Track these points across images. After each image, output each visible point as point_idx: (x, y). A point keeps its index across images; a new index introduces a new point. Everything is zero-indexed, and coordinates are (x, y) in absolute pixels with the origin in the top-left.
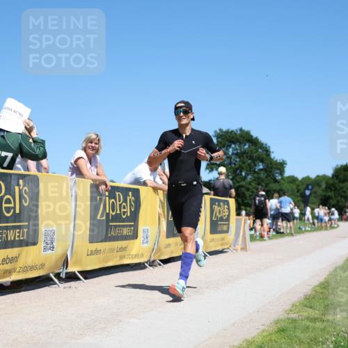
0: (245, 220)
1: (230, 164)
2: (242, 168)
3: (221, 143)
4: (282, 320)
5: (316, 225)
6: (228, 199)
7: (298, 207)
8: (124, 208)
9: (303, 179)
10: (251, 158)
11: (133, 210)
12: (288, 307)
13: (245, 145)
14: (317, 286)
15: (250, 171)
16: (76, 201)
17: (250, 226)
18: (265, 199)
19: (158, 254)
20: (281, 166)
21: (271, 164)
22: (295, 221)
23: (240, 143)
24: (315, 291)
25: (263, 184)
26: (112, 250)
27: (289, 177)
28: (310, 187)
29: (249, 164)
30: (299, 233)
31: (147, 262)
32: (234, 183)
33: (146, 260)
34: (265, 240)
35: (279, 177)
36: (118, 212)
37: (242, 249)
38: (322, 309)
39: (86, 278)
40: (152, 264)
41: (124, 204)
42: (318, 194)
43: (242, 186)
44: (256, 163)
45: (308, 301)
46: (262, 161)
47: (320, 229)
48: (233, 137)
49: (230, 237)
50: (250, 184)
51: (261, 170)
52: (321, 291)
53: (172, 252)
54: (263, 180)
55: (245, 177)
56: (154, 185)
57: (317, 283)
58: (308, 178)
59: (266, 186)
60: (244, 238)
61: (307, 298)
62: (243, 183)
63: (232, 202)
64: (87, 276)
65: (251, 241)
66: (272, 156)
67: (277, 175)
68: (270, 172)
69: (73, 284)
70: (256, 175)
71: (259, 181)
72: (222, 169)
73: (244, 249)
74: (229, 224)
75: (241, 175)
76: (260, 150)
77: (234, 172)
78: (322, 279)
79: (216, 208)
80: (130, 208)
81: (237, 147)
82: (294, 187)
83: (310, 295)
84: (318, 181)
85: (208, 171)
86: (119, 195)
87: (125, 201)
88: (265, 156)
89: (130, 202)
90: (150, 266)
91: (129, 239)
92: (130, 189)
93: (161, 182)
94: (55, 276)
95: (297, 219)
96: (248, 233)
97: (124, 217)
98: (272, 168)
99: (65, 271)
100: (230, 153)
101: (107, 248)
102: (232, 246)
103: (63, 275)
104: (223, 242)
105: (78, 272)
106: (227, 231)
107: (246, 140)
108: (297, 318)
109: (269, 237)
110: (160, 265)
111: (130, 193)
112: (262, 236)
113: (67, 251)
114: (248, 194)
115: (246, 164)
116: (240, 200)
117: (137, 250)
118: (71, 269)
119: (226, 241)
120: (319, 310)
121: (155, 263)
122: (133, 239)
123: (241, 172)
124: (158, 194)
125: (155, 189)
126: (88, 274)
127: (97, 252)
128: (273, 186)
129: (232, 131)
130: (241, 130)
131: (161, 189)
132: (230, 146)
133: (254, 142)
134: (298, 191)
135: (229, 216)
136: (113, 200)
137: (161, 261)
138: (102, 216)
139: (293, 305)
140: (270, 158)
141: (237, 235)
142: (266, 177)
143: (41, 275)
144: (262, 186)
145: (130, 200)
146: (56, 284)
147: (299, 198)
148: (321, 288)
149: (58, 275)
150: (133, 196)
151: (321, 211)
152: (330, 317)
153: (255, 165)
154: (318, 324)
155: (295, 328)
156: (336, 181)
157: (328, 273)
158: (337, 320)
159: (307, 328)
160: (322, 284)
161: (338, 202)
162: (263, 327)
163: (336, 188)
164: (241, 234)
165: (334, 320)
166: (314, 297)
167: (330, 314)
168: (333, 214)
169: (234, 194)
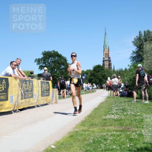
0: (56, 90)
1: (50, 66)
2: (55, 68)
3: (45, 57)
4: (72, 132)
5: (87, 91)
6: (49, 81)
8: (1, 87)
10: (58, 63)
11: (5, 87)
12: (74, 127)
13: (56, 58)
14: (87, 117)
15: (58, 69)
18: (65, 81)
19: (18, 107)
23: (54, 57)
24: (86, 119)
28: (85, 75)
29: (58, 66)
31: (13, 111)
32: (51, 74)
33: (12, 110)
34: (65, 98)
37: (55, 103)
38: (88, 126)
41: (1, 85)
42: (88, 78)
43: (55, 76)
46: (63, 64)
47: (89, 92)
48: (50, 55)
49: (50, 98)
51: (63, 68)
52: (88, 119)
53: (24, 106)
54: (64, 73)
55: (56, 71)
56: (15, 76)
57: (87, 115)
59: (66, 75)
60: (56, 98)
61: (82, 122)
62: (55, 74)
63: (50, 82)
65: (59, 99)
70: (61, 70)
72: (46, 68)
73: (56, 103)
74: (49, 92)
75: (55, 71)
76: (62, 60)
77: (51, 70)
78: (89, 113)
79: (43, 85)
81: (53, 59)
83: (84, 120)
85: (40, 70)
88: (64, 62)
90: (14, 112)
91: (4, 101)
92: (4, 78)
93: (18, 75)
96: (58, 96)
97: (1, 91)
100: (49, 61)
102: (51, 102)
104: (47, 100)
106: (48, 95)
107: (56, 55)
108: (78, 131)
109: (67, 97)
110: (19, 111)
112: (64, 97)
114: (58, 79)
115: (57, 66)
116: (54, 82)
117: (8, 105)
119: (48, 100)
120: (87, 127)
121: (17, 111)
122: (6, 101)
123: (54, 69)
124: (17, 80)
125: (16, 78)
129: (50, 52)
130: (54, 51)
131: (18, 78)
132: (49, 58)
133: (60, 56)
135: (49, 88)
137: (19, 110)
139: (76, 125)
140: (67, 63)
141: (53, 97)
145: (4, 83)
148: (88, 117)
150: (5, 81)
152: (92, 129)
153: (60, 66)
154: (87, 133)
155: (77, 135)
156: (95, 72)
157: (91, 111)
158: (94, 130)
159: (82, 134)
160: (89, 115)
161: (96, 81)
162: (63, 136)
163: (95, 75)
164: (55, 96)
165: (93, 130)
166: (85, 122)
167: (91, 128)
168: (94, 86)
169: (52, 79)
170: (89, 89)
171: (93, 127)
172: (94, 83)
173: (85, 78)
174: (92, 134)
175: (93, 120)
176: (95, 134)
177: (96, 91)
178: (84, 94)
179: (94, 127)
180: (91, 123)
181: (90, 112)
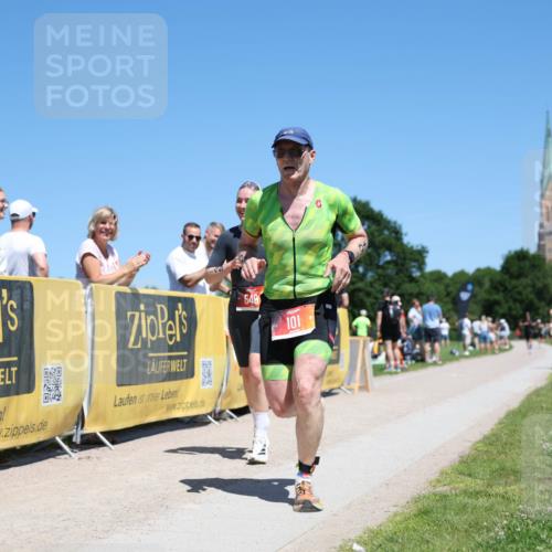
0: (365, 342)
4: (425, 497)
5: (478, 346)
7: (448, 320)
8: (171, 328)
9: (455, 275)
10: (372, 244)
11: (185, 331)
12: (433, 478)
14: (480, 441)
15: (371, 264)
16: (93, 319)
17: (372, 352)
19: (229, 399)
20: (419, 256)
21: (404, 252)
22: (443, 342)
24: (476, 449)
25: (392, 285)
26: (154, 397)
27: (432, 273)
28: (470, 287)
29: (369, 254)
30: (451, 360)
31: (210, 414)
33: (209, 410)
35: (416, 274)
36: (161, 335)
37: (361, 388)
38: (488, 476)
39: (113, 443)
40: (219, 416)
41: (170, 322)
42: (479, 298)
43: (359, 290)
44: (381, 251)
45: (466, 466)
46: (390, 248)
49: (341, 370)
50: (371, 285)
51: (388, 262)
52: (485, 449)
54: (391, 279)
55: (364, 275)
57: (479, 437)
58: (462, 273)
59: (397, 288)
60: (364, 372)
61: (464, 461)
62: (360, 285)
63: (343, 313)
64: (116, 439)
65: (375, 375)
66: (406, 240)
67: (414, 270)
68: (403, 265)
69: (93, 452)
70: (380, 271)
71: (386, 281)
73: (364, 388)
74: (339, 350)
75: (358, 271)
76: (386, 232)
78: (486, 430)
80: (181, 330)
82: (442, 288)
83: (468, 456)
84: (479, 278)
86: (162, 308)
87: (172, 317)
88: (393, 241)
89: (180, 319)
90: (216, 420)
91: (181, 379)
92: (179, 299)
94: (64, 441)
95: (445, 338)
96: (370, 363)
97: (171, 343)
98: (405, 259)
99: (80, 432)
101: (147, 394)
102: (345, 384)
103: (77, 440)
104: (331, 378)
105: (102, 433)
106: (337, 361)
107: (364, 216)
108: (449, 493)
110: (232, 418)
111: (180, 305)
113: (82, 400)
117: (194, 395)
118: (89, 429)
119: (335, 376)
120: (482, 479)
121: (224, 415)
122: (187, 377)
123: (357, 266)
126: (117, 437)
127: (130, 400)
128: (409, 287)
133: (376, 219)
134: (448, 294)
135: (339, 336)
136: (152, 317)
137: (232, 411)
138: (136, 343)
139: (442, 473)
140: (402, 244)
141: (352, 367)
142: (397, 274)
143: (41, 439)
144: (391, 288)
145: (180, 316)
146: (66, 453)
147: (450, 306)
148: (486, 445)
149: (68, 440)
150: (184, 309)
151: (483, 325)
152: (500, 490)
153: (379, 255)
154: (482, 501)
155: (445, 508)
156: (506, 277)
157: (496, 421)
158: (510, 494)
159: (465, 506)
160: (486, 438)
161: (510, 309)
162: (395, 509)
163: (506, 288)
164: (359, 365)
165: (506, 493)
166: (474, 460)
167: (499, 484)
168: (503, 329)
169: (346, 302)
170: (484, 338)
171: (506, 483)
172: (503, 316)
173: (468, 301)
174: (501, 508)
175: (503, 456)
176: (513, 506)
177: (511, 347)
178: (466, 357)
179: (509, 481)
180: (497, 466)
181: (492, 427)
